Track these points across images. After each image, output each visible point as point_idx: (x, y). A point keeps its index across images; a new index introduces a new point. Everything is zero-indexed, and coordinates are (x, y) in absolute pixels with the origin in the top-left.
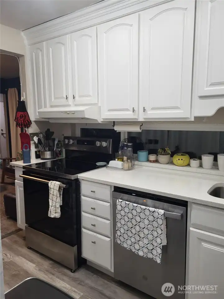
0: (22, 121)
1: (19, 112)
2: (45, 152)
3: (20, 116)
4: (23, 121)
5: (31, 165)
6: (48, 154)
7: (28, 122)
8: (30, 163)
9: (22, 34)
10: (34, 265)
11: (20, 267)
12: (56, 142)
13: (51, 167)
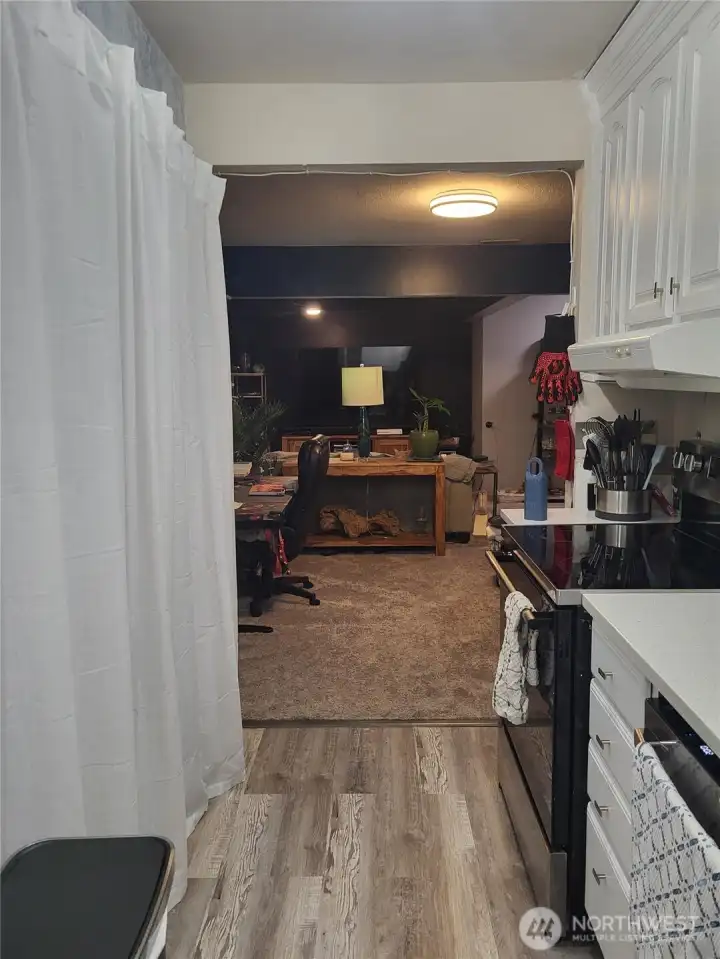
0: (558, 383)
1: (548, 354)
2: (609, 491)
3: (551, 368)
4: (562, 381)
5: (545, 526)
6: (618, 502)
7: (574, 385)
8: (545, 518)
9: (584, 87)
10: (472, 843)
11: (438, 824)
12: (656, 460)
13: (624, 547)
